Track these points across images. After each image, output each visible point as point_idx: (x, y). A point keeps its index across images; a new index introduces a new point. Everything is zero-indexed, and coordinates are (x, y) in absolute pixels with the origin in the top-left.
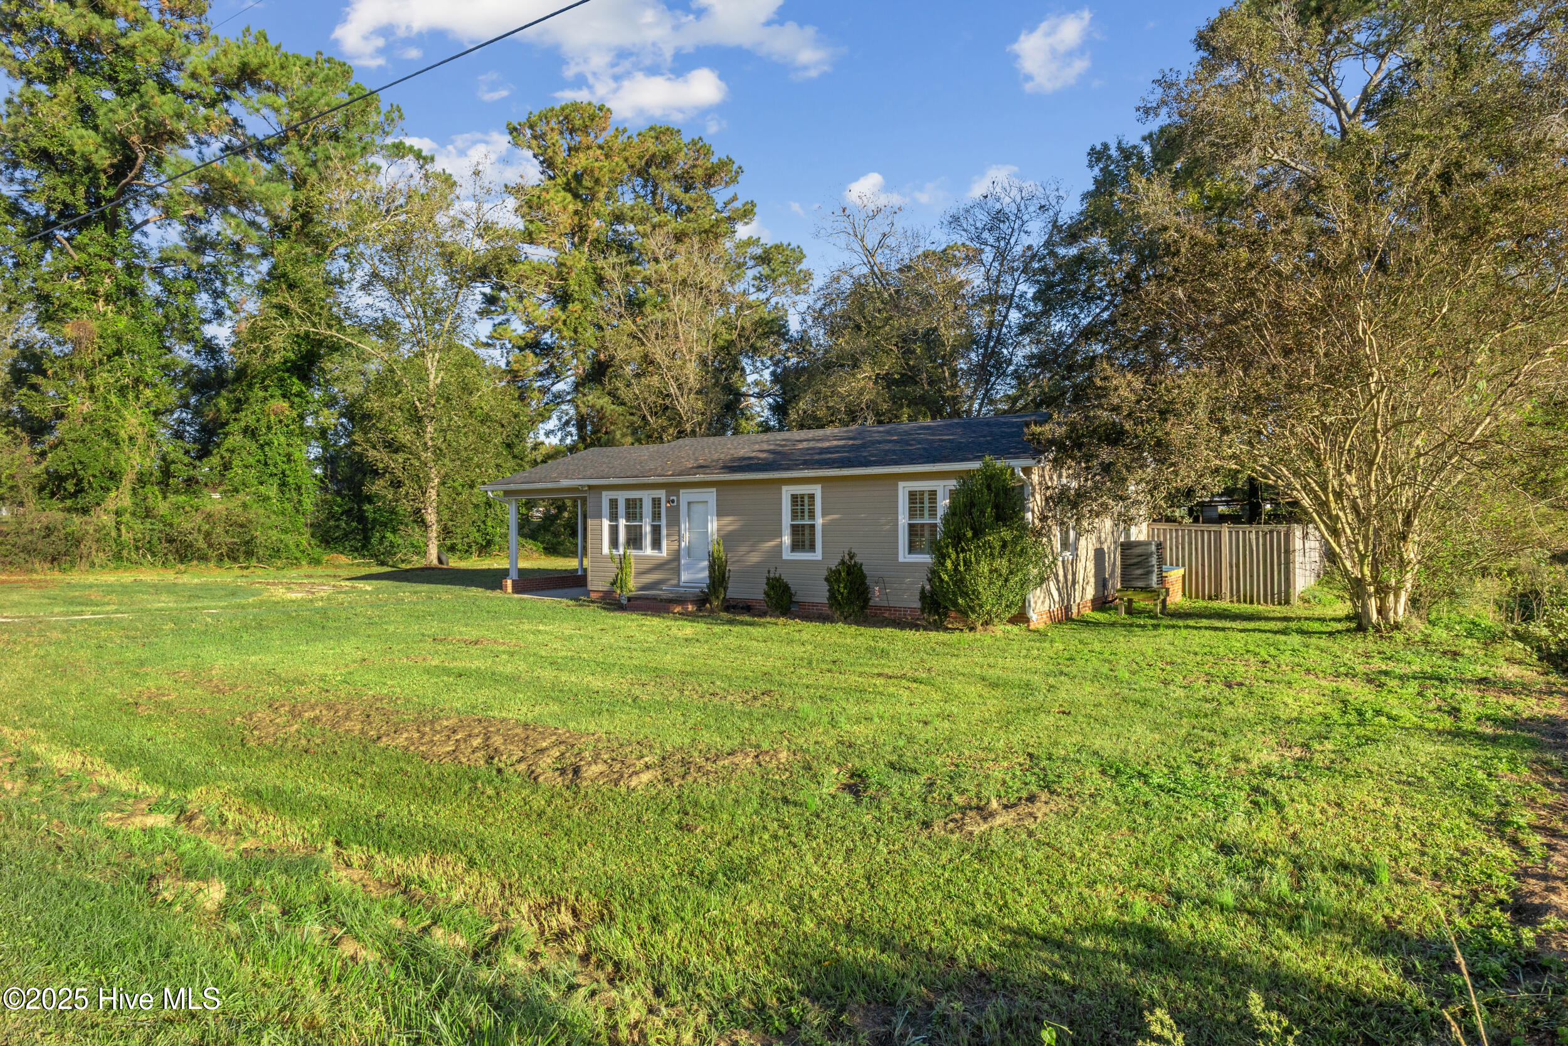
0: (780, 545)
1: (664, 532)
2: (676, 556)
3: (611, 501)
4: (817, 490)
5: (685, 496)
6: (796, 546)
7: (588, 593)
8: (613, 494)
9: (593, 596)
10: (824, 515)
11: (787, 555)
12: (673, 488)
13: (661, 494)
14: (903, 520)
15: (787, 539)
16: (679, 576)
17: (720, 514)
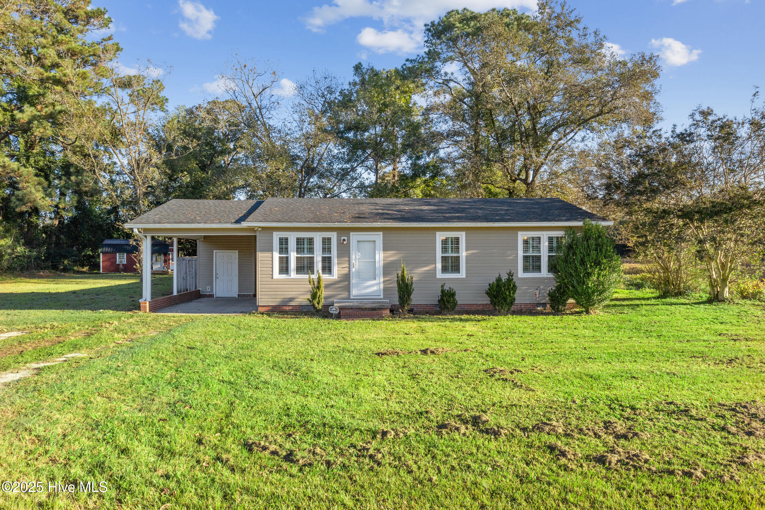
0: (435, 269)
1: (335, 261)
2: (346, 278)
3: (281, 240)
4: (462, 236)
5: (354, 237)
6: (445, 269)
7: (256, 308)
8: (284, 234)
9: (260, 309)
10: (466, 250)
11: (440, 275)
12: (344, 231)
13: (334, 236)
14: (521, 253)
15: (439, 266)
16: (349, 291)
17: (386, 248)
